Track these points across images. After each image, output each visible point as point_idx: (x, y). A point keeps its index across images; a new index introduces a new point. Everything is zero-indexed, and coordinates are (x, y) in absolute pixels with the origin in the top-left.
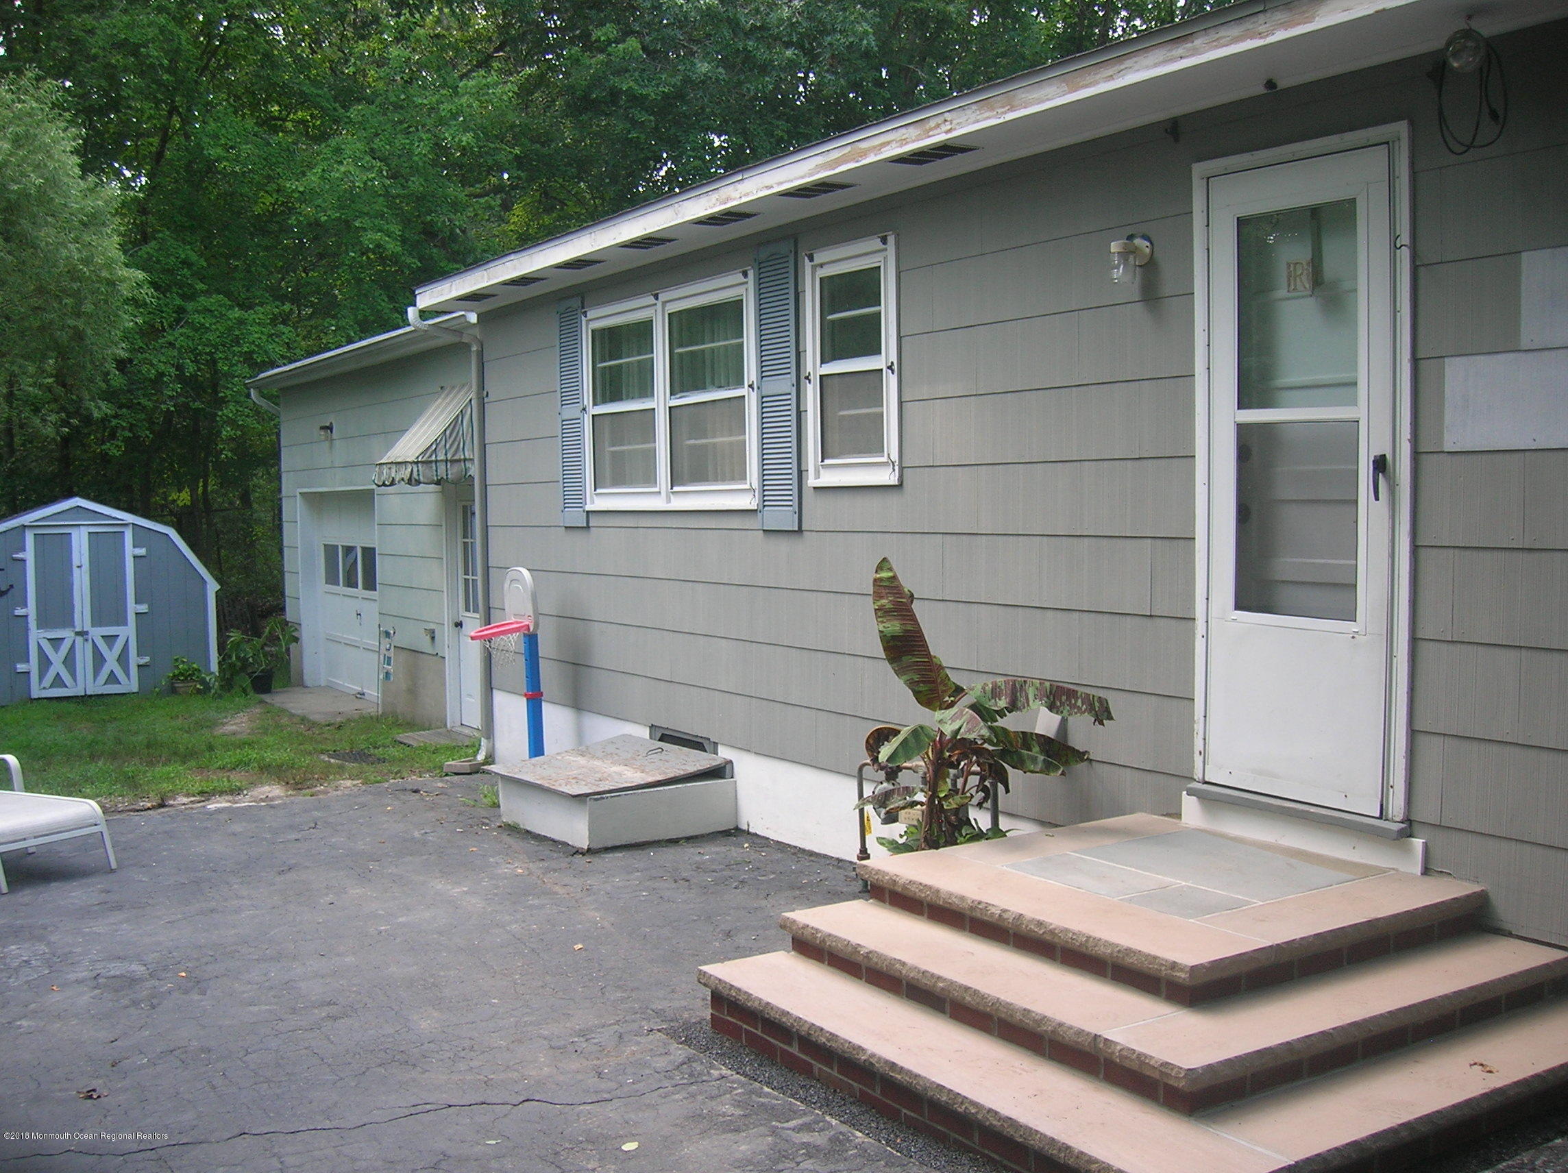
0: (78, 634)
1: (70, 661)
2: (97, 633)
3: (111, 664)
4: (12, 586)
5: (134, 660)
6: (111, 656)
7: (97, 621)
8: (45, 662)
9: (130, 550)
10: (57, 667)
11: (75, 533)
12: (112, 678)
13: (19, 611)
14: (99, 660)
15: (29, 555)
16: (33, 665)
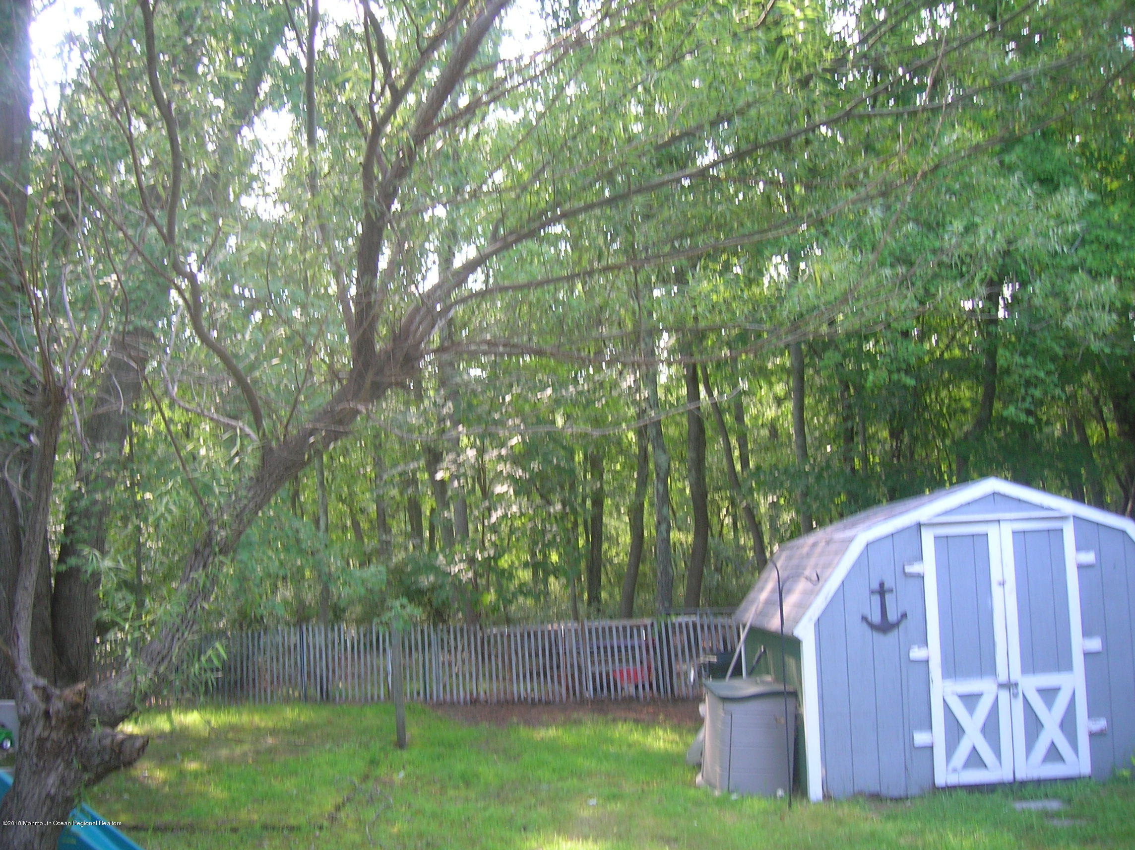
0: (1001, 686)
1: (991, 729)
2: (1030, 684)
3: (1051, 732)
4: (904, 616)
5: (1084, 725)
6: (1051, 719)
7: (1030, 665)
8: (955, 730)
9: (1073, 557)
10: (973, 737)
11: (992, 531)
12: (1053, 754)
13: (917, 653)
14: (1033, 725)
15: (928, 567)
16: (938, 735)
